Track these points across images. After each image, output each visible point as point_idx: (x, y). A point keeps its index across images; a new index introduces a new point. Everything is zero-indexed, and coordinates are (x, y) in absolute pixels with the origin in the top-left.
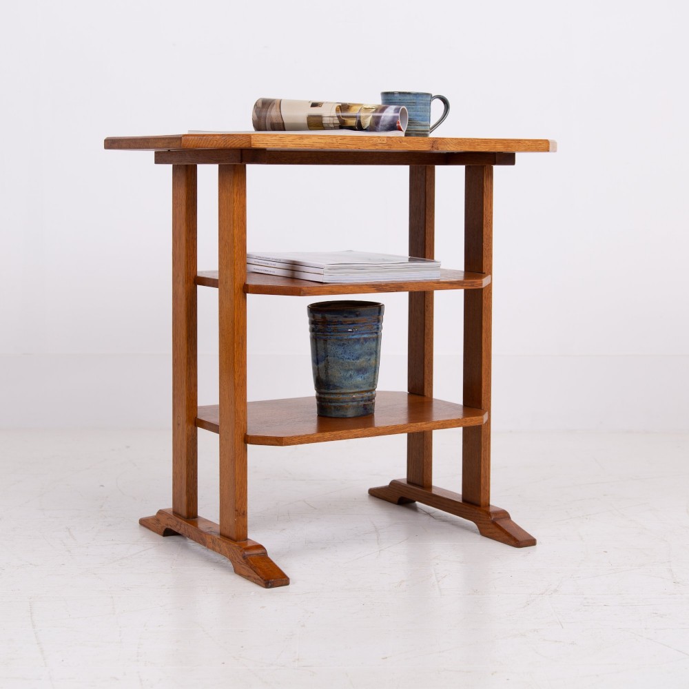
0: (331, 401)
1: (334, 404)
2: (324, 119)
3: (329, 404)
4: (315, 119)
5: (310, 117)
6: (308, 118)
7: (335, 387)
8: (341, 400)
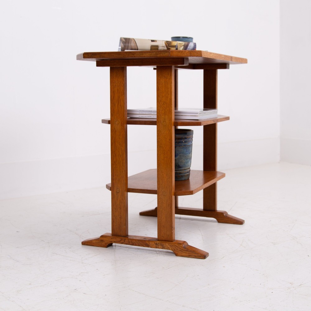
0: (180, 173)
1: (181, 175)
2: (159, 47)
3: (179, 175)
4: (154, 47)
5: (152, 46)
6: (151, 47)
7: (181, 167)
8: (184, 173)
